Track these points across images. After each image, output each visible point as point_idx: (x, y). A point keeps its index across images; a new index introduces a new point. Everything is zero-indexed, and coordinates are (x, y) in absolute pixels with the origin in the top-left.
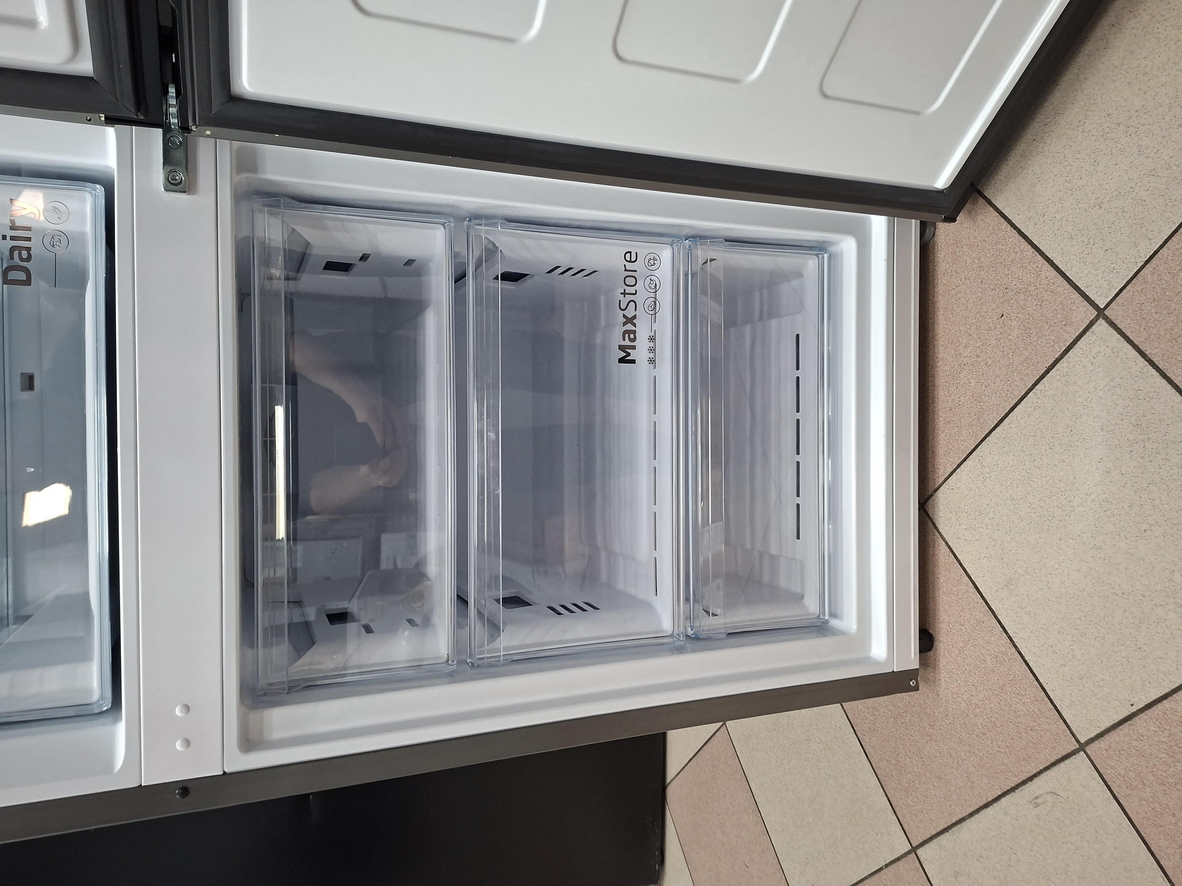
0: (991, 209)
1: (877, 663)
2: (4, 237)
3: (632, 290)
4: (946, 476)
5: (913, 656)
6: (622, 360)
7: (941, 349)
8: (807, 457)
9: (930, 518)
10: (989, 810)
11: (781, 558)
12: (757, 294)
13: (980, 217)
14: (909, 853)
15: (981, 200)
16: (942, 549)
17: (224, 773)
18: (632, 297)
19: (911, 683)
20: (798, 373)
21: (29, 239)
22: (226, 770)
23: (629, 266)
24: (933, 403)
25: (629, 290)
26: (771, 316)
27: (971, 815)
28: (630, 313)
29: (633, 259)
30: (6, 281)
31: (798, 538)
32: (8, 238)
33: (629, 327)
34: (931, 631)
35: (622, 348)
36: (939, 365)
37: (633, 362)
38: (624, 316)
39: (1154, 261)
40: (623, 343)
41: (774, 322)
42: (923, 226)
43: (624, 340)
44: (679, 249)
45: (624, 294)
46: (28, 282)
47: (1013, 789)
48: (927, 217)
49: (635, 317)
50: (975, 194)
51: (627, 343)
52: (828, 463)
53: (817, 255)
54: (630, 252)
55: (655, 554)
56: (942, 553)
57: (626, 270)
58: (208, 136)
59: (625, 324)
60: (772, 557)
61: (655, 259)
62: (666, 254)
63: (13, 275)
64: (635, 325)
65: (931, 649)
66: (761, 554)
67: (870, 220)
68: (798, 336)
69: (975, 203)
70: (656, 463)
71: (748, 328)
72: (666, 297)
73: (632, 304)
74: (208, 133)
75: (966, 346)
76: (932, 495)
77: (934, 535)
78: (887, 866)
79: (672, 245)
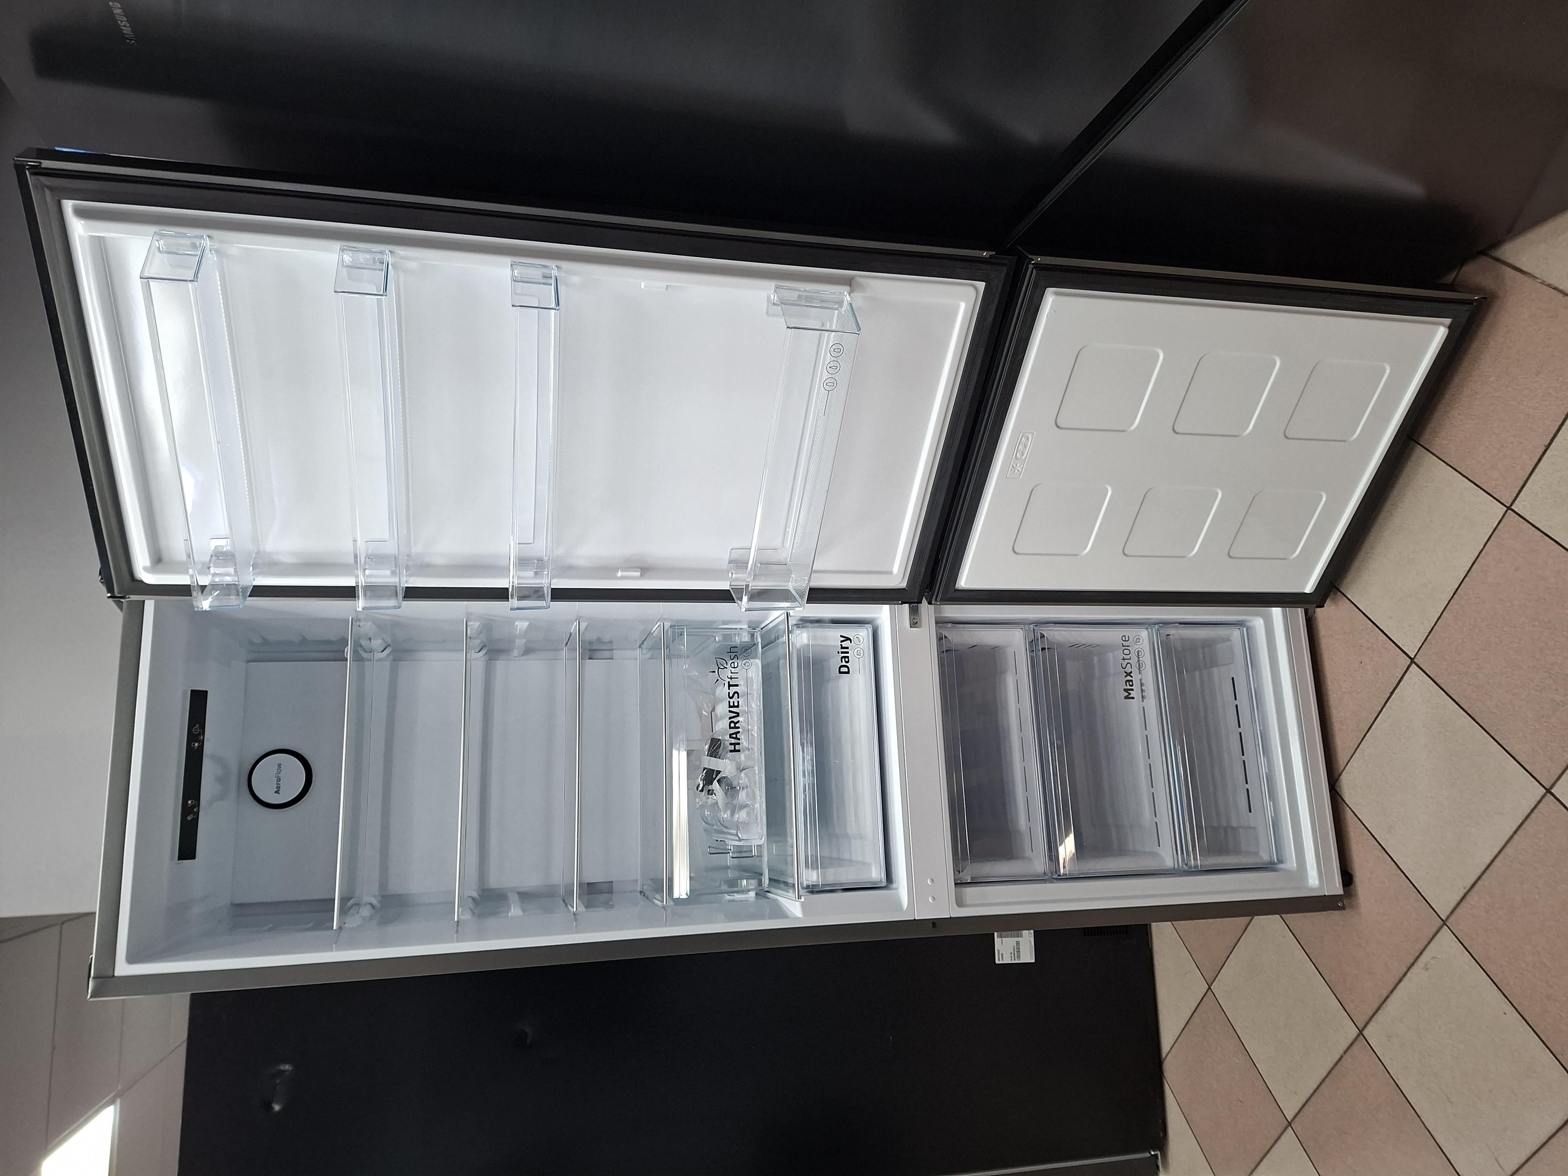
0: (1345, 598)
1: (1313, 889)
2: (838, 653)
3: (1128, 657)
4: (1344, 765)
5: (1338, 885)
6: (1126, 698)
7: (1329, 684)
8: (1249, 757)
9: (1338, 793)
10: (1402, 984)
11: (1241, 830)
12: (1200, 650)
13: (1340, 603)
14: (1358, 1036)
15: (1339, 593)
16: (1349, 813)
17: (951, 917)
18: (1129, 661)
19: (1339, 904)
20: (1236, 702)
21: (847, 653)
22: (952, 916)
23: (1125, 643)
24: (1330, 718)
25: (1126, 657)
26: (1212, 666)
27: (1392, 991)
28: (1128, 670)
29: (1127, 639)
30: (840, 672)
31: (1250, 812)
32: (840, 652)
33: (1129, 678)
34: (1350, 872)
35: (1126, 690)
36: (1330, 693)
37: (1133, 698)
38: (1125, 672)
39: (1432, 632)
40: (1126, 688)
41: (1215, 670)
42: (1306, 612)
43: (1126, 685)
44: (1152, 631)
45: (1124, 659)
46: (848, 673)
47: (1413, 964)
48: (1307, 606)
49: (1131, 672)
50: (1334, 589)
51: (1129, 687)
52: (1262, 760)
53: (1239, 629)
54: (1125, 636)
55: (1156, 820)
56: (1349, 816)
57: (1123, 646)
58: (938, 605)
59: (1126, 676)
60: (1233, 828)
61: (1139, 639)
62: (1144, 634)
63: (843, 669)
64: (1132, 677)
65: (1352, 884)
66: (1226, 829)
67: (1271, 609)
68: (1233, 678)
69: (1335, 594)
70: (1150, 761)
71: (1197, 673)
72: (1147, 659)
73: (1129, 664)
74: (938, 603)
75: (1344, 682)
76: (1338, 779)
77: (1343, 804)
78: (1345, 1052)
79: (1147, 629)
